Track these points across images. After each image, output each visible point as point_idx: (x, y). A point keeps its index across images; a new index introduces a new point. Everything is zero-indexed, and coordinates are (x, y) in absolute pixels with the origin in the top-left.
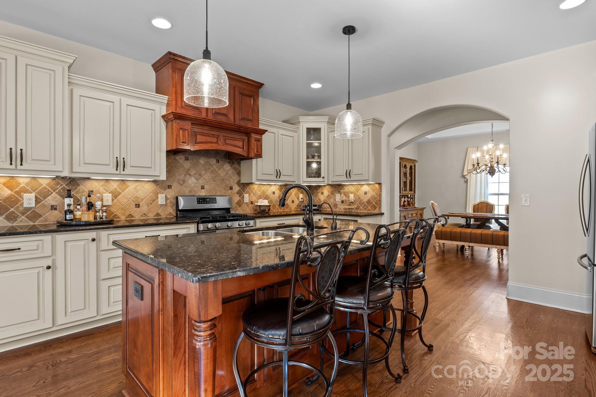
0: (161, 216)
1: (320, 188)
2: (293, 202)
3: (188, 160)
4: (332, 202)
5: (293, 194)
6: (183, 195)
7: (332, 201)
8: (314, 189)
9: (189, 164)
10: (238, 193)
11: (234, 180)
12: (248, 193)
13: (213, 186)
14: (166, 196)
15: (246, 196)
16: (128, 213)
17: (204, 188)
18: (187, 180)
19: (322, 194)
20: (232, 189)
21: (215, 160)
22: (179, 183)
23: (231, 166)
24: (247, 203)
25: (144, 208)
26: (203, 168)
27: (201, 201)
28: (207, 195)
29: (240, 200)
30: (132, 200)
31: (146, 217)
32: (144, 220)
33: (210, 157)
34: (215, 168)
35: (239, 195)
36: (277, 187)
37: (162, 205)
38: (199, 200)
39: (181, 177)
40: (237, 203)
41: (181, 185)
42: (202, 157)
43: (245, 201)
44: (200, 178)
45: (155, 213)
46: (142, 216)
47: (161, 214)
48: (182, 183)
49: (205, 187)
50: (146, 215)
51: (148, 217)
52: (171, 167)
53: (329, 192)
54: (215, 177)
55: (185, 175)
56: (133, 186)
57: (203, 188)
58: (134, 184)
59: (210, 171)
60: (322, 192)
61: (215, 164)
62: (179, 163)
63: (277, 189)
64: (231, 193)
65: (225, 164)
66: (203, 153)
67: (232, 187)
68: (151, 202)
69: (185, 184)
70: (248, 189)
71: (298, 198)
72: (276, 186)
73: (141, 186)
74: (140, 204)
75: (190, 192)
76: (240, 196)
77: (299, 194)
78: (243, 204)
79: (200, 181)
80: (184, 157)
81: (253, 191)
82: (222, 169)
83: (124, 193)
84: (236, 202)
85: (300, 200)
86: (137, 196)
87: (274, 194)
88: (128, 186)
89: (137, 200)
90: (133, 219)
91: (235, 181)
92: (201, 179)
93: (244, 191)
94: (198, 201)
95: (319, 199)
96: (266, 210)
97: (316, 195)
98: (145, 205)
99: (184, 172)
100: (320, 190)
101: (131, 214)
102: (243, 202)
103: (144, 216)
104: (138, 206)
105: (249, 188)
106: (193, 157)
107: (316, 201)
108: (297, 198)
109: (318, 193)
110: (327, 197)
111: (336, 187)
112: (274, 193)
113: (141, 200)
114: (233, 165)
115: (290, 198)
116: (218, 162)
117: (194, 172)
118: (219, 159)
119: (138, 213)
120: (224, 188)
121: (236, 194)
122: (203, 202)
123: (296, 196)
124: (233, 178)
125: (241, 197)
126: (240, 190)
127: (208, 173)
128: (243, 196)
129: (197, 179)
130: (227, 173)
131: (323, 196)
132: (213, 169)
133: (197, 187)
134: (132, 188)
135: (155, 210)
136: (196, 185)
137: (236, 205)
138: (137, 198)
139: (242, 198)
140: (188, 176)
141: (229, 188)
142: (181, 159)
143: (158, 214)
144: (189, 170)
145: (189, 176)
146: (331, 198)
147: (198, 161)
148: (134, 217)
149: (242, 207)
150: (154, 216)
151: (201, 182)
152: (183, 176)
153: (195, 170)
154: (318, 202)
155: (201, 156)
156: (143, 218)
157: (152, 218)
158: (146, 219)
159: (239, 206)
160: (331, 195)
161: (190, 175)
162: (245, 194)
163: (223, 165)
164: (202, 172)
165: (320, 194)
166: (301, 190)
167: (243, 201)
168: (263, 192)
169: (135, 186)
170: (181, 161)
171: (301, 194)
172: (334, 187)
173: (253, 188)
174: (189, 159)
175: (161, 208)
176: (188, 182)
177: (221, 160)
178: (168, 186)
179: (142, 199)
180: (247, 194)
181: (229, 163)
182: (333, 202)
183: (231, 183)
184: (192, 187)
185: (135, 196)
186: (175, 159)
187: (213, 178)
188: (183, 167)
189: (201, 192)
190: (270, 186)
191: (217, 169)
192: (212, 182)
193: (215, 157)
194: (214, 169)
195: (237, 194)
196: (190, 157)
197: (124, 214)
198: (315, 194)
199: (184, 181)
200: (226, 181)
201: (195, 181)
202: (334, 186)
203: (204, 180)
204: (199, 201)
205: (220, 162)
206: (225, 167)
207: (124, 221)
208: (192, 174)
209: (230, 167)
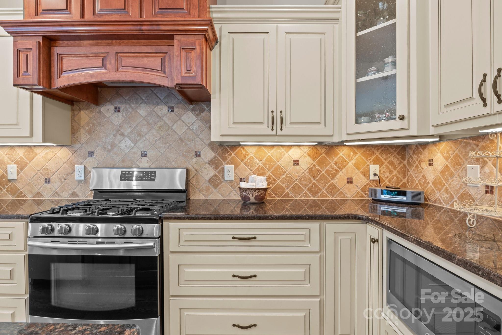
0: (78, 197)
1: (426, 150)
2: (350, 181)
3: (119, 111)
4: (457, 188)
5: (350, 164)
6: (112, 166)
7: (455, 183)
8: (414, 153)
9: (121, 117)
10: (211, 163)
11: (202, 140)
12: (232, 162)
13: (162, 152)
14: (85, 167)
15: (229, 169)
16: (35, 191)
17: (146, 156)
18: (117, 143)
19: (430, 164)
20: (199, 156)
21: (167, 108)
22: (105, 148)
23: (198, 116)
24: (231, 181)
25: (55, 184)
26: (145, 123)
27: (127, 176)
28: (151, 167)
29: (215, 175)
30: (41, 173)
31: (59, 197)
32: (56, 201)
33: (157, 104)
34: (167, 122)
35: (213, 166)
36: (306, 150)
37: (79, 181)
38: (125, 175)
39: (108, 139)
40: (209, 181)
41: (109, 151)
42: (143, 105)
43: (226, 178)
44: (139, 140)
45: (70, 192)
46: (53, 196)
47: (79, 194)
48: (110, 148)
49: (149, 153)
50: (59, 195)
51: (61, 197)
52: (93, 124)
53: (446, 159)
54: (166, 135)
55: (115, 136)
56: (42, 154)
57: (144, 155)
58: (43, 151)
59: (158, 126)
60: (430, 160)
61: (167, 114)
62: (105, 117)
63: (306, 154)
64: (197, 163)
65: (185, 113)
66: (144, 99)
67: (200, 152)
68: (65, 176)
69: (115, 150)
70: (233, 155)
71: (366, 174)
72: (302, 148)
73: (52, 153)
74: (51, 178)
75: (123, 161)
76: (215, 169)
77: (368, 165)
78: (221, 182)
79: (139, 143)
80: (114, 108)
81: (246, 160)
82: (179, 122)
83: (31, 163)
84: (207, 178)
85: (372, 177)
86: (47, 167)
87: (298, 164)
88: (36, 155)
89: (47, 173)
90: (42, 199)
91: (205, 141)
92: (141, 141)
93: (225, 159)
94: (121, 177)
95: (424, 177)
96: (251, 197)
97: (417, 166)
98: (57, 180)
99: (113, 131)
100: (426, 155)
101: (39, 192)
102: (222, 180)
103: (56, 196)
104: (48, 181)
105: (235, 154)
106: (128, 106)
107: (417, 182)
108: (362, 172)
109: (422, 161)
110: (443, 172)
111: (467, 144)
112: (296, 162)
113: (52, 174)
114: (203, 114)
115: (340, 173)
116: (173, 111)
117: (129, 130)
118: (173, 105)
119: (48, 191)
120: (183, 154)
121: (208, 166)
122: (144, 179)
123: (359, 169)
124: (201, 136)
125: (218, 170)
126: (215, 157)
127: (153, 131)
128: (223, 168)
129: (135, 142)
130: (189, 128)
131: (434, 170)
132: (163, 123)
133: (134, 153)
134: (41, 156)
135: (70, 188)
136: (132, 150)
137: (208, 185)
138: (47, 171)
139: (219, 172)
140: (118, 136)
141: (193, 154)
142: (108, 110)
143: (74, 194)
144: (121, 127)
145: (121, 137)
146: (452, 175)
147: (136, 111)
148: (44, 197)
149: (220, 188)
150: (69, 197)
151: (141, 146)
152: (112, 136)
153: (130, 127)
154: (420, 184)
155: (141, 104)
156: (55, 198)
157: (67, 198)
158: (59, 200)
159: (213, 186)
160: (453, 166)
161: (122, 135)
162: (227, 164)
163: (182, 116)
164: (142, 130)
165: (425, 165)
166: (374, 157)
167: (223, 178)
168: (270, 160)
169: (45, 153)
170: (108, 115)
171: (374, 164)
172: (463, 144)
173: (244, 153)
174: (121, 110)
175: (78, 185)
176: (119, 145)
177: (178, 107)
178: (89, 153)
179: (53, 172)
180: (230, 164)
181: (193, 110)
182: (459, 186)
183: (197, 146)
184: (126, 153)
185: (45, 167)
186: (100, 112)
187: (162, 137)
188: (112, 123)
189: (141, 162)
190: (286, 148)
191: (169, 123)
192: (160, 145)
193: (165, 104)
194: (165, 123)
195: (209, 164)
196: (122, 107)
197: (31, 192)
198: (415, 165)
199: (113, 145)
200: (188, 143)
201: (131, 145)
202: (461, 142)
203: (146, 141)
204: (125, 177)
205: (175, 110)
206: (184, 118)
207: (31, 201)
208: (126, 134)
209: (194, 118)
